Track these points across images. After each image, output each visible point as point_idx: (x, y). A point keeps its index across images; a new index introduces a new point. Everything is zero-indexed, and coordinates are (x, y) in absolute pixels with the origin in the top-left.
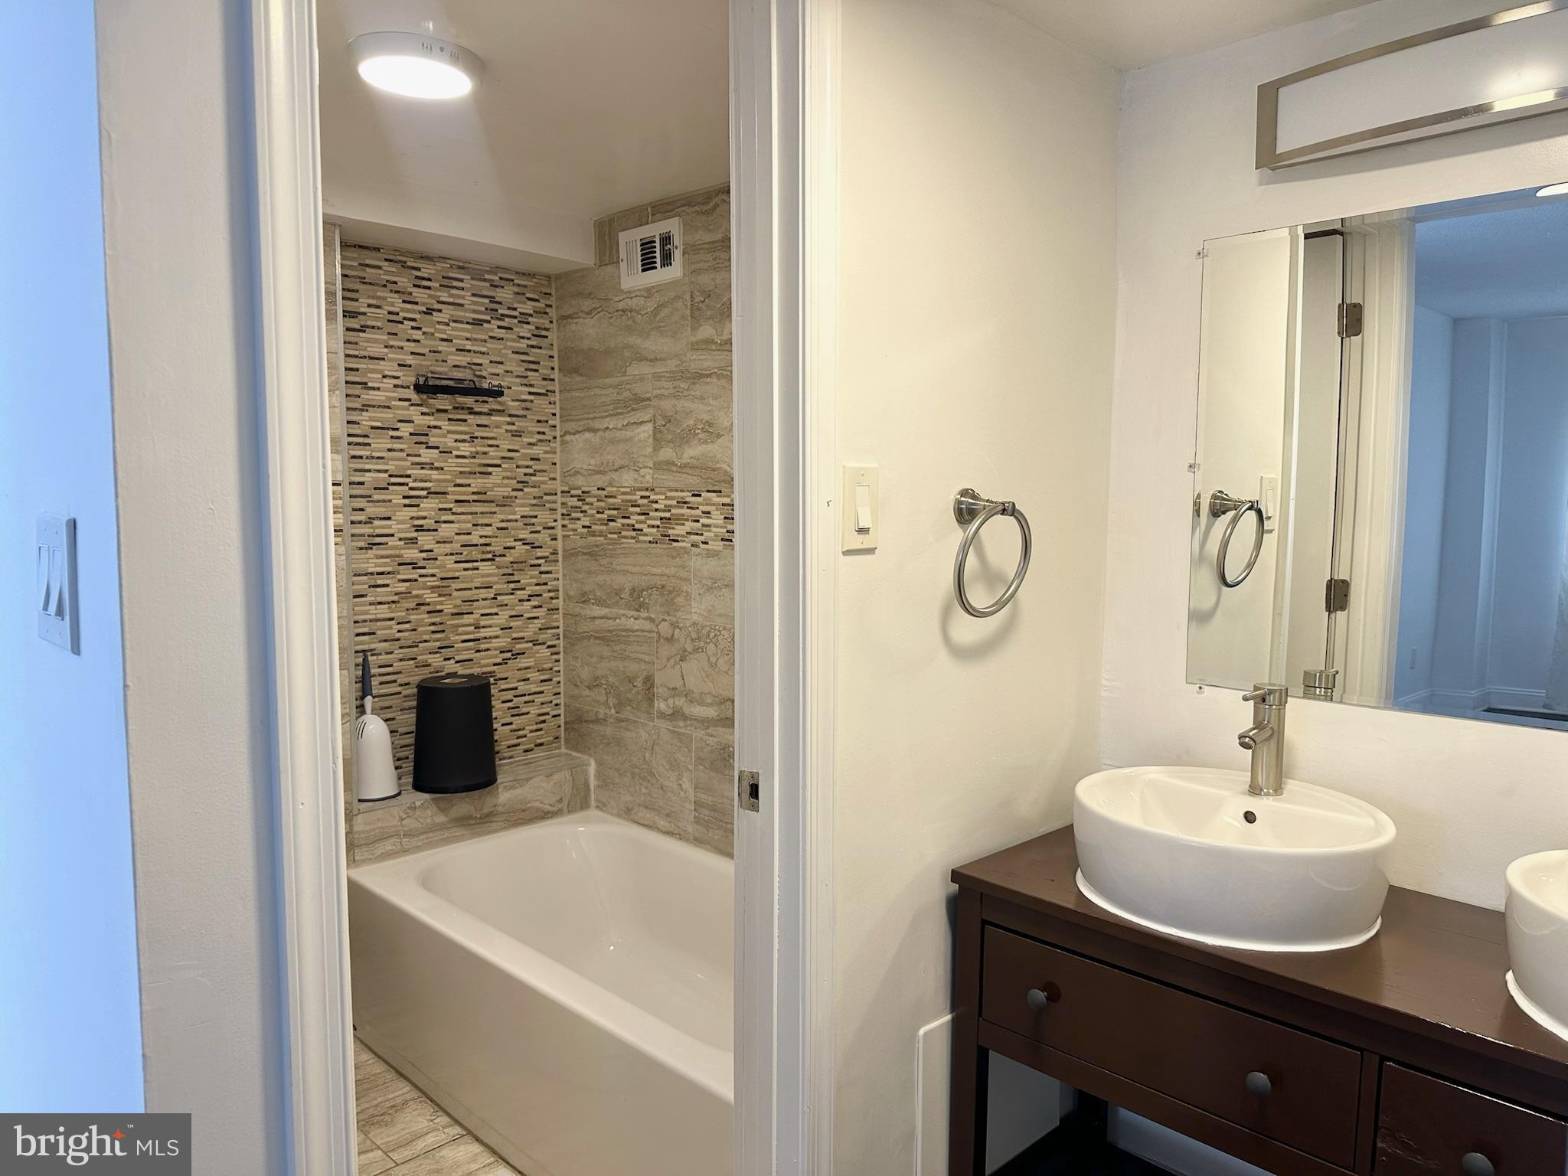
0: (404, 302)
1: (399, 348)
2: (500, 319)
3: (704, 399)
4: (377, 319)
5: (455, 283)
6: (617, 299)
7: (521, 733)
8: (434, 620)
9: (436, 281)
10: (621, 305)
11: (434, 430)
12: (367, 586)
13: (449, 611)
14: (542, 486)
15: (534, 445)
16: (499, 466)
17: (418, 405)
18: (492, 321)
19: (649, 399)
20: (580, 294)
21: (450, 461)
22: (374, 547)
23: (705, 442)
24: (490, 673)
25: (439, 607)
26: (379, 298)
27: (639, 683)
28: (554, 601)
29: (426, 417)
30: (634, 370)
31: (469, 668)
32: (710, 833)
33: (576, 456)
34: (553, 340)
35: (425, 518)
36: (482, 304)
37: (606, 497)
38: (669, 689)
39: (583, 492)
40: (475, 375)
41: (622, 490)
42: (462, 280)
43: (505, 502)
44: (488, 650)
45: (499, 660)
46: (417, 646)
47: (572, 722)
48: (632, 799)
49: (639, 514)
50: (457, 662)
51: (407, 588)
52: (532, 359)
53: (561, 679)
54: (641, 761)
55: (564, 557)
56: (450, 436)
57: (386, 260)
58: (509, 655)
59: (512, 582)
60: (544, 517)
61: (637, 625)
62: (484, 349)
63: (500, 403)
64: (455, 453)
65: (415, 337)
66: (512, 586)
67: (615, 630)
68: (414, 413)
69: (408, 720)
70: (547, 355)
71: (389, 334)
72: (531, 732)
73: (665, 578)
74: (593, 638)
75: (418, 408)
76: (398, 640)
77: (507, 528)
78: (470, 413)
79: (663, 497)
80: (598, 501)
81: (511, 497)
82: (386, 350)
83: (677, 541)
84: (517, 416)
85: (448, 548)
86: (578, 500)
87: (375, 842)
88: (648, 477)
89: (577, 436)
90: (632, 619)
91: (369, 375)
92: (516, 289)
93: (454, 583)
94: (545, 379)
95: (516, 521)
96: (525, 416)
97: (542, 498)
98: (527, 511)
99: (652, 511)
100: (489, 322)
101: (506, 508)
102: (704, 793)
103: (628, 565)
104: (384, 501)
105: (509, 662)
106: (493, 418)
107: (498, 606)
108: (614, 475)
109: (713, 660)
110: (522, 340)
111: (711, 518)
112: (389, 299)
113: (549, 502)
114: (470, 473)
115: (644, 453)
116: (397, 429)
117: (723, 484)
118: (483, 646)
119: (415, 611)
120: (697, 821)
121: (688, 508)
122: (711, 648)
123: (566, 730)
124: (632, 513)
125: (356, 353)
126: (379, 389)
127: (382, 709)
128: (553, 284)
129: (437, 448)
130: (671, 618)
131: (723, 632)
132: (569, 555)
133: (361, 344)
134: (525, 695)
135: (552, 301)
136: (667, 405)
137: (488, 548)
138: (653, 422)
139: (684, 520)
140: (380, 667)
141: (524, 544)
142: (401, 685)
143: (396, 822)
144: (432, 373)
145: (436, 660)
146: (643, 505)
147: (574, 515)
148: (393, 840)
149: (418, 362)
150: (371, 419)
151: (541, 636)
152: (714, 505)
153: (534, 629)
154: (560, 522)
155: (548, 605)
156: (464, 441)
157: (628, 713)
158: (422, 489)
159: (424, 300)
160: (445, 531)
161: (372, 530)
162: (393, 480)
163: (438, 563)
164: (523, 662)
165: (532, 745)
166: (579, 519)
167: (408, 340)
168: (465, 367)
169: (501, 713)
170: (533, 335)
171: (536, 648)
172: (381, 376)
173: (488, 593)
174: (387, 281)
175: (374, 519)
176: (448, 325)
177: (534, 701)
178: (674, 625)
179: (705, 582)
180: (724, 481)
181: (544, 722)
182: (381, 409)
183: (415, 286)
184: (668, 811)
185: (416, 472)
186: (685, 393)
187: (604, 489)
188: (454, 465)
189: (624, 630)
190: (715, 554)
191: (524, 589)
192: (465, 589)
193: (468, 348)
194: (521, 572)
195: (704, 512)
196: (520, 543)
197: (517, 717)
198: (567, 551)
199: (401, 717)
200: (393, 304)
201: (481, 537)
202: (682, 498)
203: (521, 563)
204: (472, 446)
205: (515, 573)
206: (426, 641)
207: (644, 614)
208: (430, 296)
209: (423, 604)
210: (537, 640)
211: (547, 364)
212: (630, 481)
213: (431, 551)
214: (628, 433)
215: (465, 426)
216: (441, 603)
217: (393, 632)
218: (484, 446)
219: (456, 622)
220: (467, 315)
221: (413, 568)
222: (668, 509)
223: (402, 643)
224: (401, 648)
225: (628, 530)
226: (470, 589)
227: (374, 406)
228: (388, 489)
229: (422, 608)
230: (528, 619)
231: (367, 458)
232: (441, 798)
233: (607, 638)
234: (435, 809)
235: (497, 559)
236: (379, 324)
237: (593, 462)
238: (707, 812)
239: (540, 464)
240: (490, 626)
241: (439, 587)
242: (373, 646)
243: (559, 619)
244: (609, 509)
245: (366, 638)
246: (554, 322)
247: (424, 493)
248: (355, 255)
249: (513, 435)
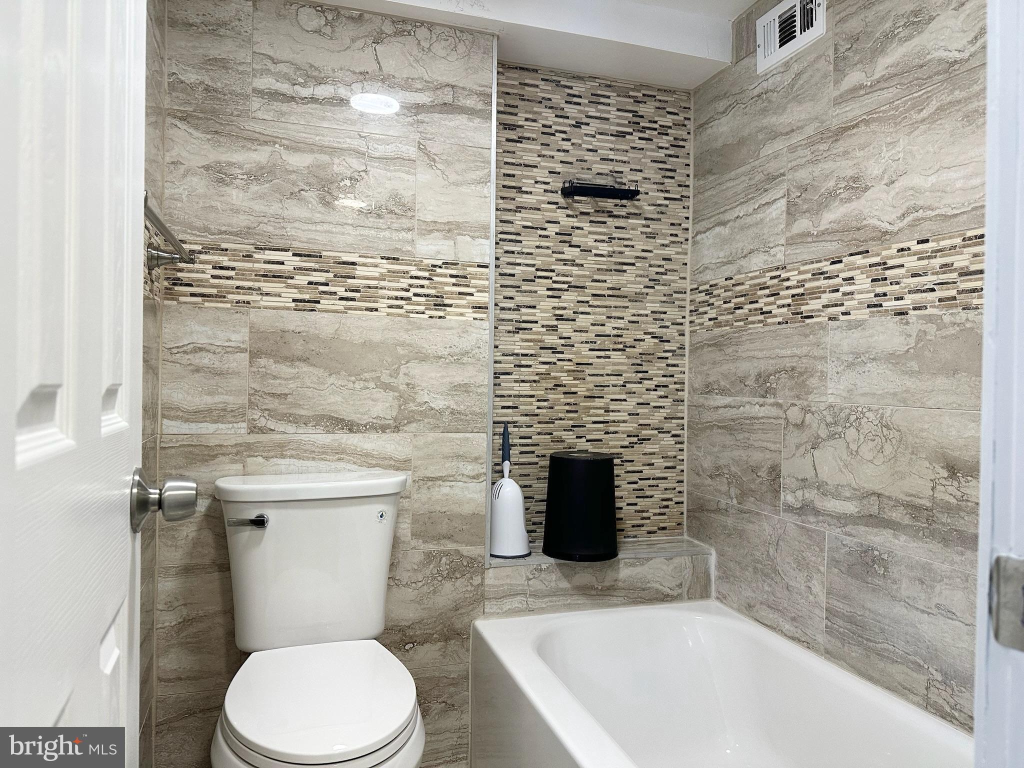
0: (557, 116)
1: (550, 157)
2: (641, 132)
3: (849, 153)
4: (532, 131)
5: (602, 100)
6: (753, 87)
7: (645, 515)
8: (568, 401)
9: (586, 98)
10: (756, 92)
11: (576, 231)
12: (513, 366)
13: (582, 393)
14: (672, 284)
15: (666, 246)
16: (633, 264)
17: (564, 208)
18: (634, 134)
19: (783, 175)
20: (717, 98)
21: (589, 258)
22: (520, 332)
23: (849, 200)
24: (618, 454)
25: (573, 390)
26: (536, 113)
27: (763, 473)
28: (679, 393)
29: (571, 219)
30: (768, 150)
31: (598, 448)
32: (846, 647)
33: (706, 252)
34: (689, 150)
35: (565, 309)
36: (626, 118)
37: (734, 285)
38: (797, 480)
39: (711, 286)
40: (616, 182)
41: (750, 275)
42: (609, 97)
43: (637, 298)
44: (616, 432)
45: (626, 443)
46: (554, 423)
47: (693, 511)
48: (753, 595)
49: (768, 296)
50: (587, 441)
51: (546, 369)
52: (669, 167)
53: (685, 467)
54: (764, 556)
55: (691, 351)
56: (590, 236)
57: (543, 80)
58: (635, 439)
59: (640, 372)
60: (673, 313)
61: (761, 412)
62: (625, 159)
63: (637, 207)
64: (594, 252)
65: (565, 148)
66: (640, 375)
67: (738, 419)
68: (560, 215)
69: (541, 488)
70: (683, 163)
71: (542, 144)
72: (655, 515)
73: (796, 359)
74: (715, 428)
75: (564, 210)
76: (537, 415)
77: (638, 322)
78: (610, 216)
79: (796, 272)
80: (725, 291)
81: (642, 294)
82: (539, 159)
83: (812, 317)
84: (652, 219)
85: (584, 337)
86: (706, 294)
87: (503, 597)
88: (779, 256)
89: (707, 233)
90: (757, 407)
91: (524, 181)
92: (658, 104)
93: (588, 368)
94: (680, 186)
95: (647, 316)
96: (660, 220)
97: (672, 295)
98: (657, 307)
99: (783, 290)
100: (631, 134)
101: (638, 304)
102: (838, 601)
103: (755, 350)
104: (531, 292)
105: (635, 446)
106: (630, 221)
107: (626, 393)
108: (743, 262)
109: (854, 447)
110: (660, 150)
111: (854, 284)
112: (543, 114)
113: (678, 299)
114: (607, 270)
115: (776, 230)
116: (545, 229)
117: (870, 242)
118: (612, 429)
119: (553, 391)
120: (829, 631)
121: (825, 278)
122: (851, 433)
123: (688, 517)
124: (760, 297)
125: (514, 161)
126: (531, 193)
127: (520, 476)
128: (692, 99)
129: (579, 247)
130: (801, 402)
131: (867, 414)
132: (695, 349)
133: (518, 153)
134: (649, 479)
135: (691, 114)
136: (803, 175)
137: (620, 339)
138: (786, 197)
139: (819, 292)
140: (521, 438)
141: (653, 337)
142: (538, 456)
143: (523, 581)
144: (578, 179)
145: (569, 437)
146: (773, 286)
147: (701, 310)
148: (519, 598)
149: (566, 170)
150: (523, 219)
151: (666, 425)
152: (858, 268)
153: (659, 418)
154: (688, 319)
155: (673, 396)
156: (603, 241)
157: (750, 504)
158: (564, 283)
159: (574, 115)
160: (583, 321)
161: (518, 317)
162: (540, 273)
163: (574, 349)
164: (648, 448)
165: (656, 528)
166: (706, 313)
167: (559, 150)
168: (607, 175)
169: (626, 493)
170: (672, 145)
171: (660, 435)
172: (533, 182)
173: (618, 380)
174: (543, 98)
175: (521, 307)
176: (595, 137)
177: (658, 486)
178: (806, 410)
179: (844, 358)
180: (873, 239)
181: (667, 507)
182: (532, 211)
183: (566, 102)
184: (793, 615)
185: (559, 268)
186: (825, 155)
187: (732, 278)
188: (593, 262)
189: (747, 418)
190: (859, 325)
191: (651, 379)
192: (597, 375)
193: (611, 157)
194: (648, 363)
195: (844, 280)
196: (650, 336)
197: (642, 499)
198: (694, 345)
199: (538, 485)
200: (546, 118)
201: (614, 328)
202: (819, 269)
203: (649, 354)
204: (609, 246)
205: (643, 363)
206: (561, 419)
207: (771, 400)
208: (580, 112)
209: (560, 386)
210: (663, 428)
211: (683, 171)
212: (760, 265)
213: (569, 338)
214: (759, 215)
215: (605, 228)
216: (576, 386)
217: (533, 408)
218: (621, 246)
219: (589, 404)
220: (612, 128)
221: (553, 353)
222: (801, 283)
223: (540, 418)
224: (539, 423)
225: (755, 315)
226: (602, 375)
227: (526, 208)
228: (534, 281)
229: (559, 388)
230: (655, 407)
231: (518, 253)
232: (564, 564)
233: (730, 427)
234: (560, 574)
235: (627, 350)
236: (534, 136)
237: (722, 254)
238: (841, 623)
239: (672, 264)
240: (619, 411)
241: (574, 371)
242: (515, 419)
243: (684, 410)
244: (736, 297)
245: (510, 411)
246: (692, 133)
247: (565, 286)
248: (516, 76)
249: (647, 237)
